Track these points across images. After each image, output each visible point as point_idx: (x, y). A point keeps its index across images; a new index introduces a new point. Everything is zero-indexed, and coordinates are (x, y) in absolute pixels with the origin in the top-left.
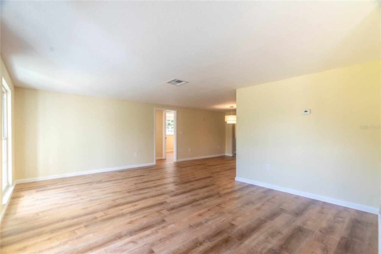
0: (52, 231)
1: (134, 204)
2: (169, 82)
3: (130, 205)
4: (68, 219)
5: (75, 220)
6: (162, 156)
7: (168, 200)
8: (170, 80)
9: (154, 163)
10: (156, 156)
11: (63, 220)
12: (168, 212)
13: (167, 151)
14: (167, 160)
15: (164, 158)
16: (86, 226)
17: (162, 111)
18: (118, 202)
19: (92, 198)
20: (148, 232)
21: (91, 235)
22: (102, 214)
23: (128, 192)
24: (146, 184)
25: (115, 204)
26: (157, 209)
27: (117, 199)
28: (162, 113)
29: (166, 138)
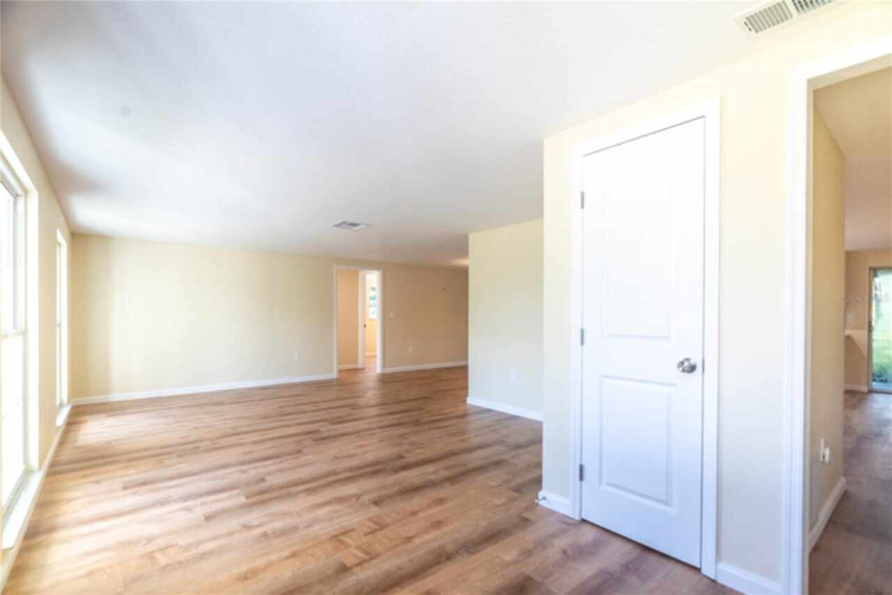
0: (129, 460)
1: (263, 433)
2: (337, 226)
3: (257, 434)
4: (155, 448)
5: (166, 450)
6: (356, 362)
7: (323, 429)
8: (337, 223)
9: (334, 375)
10: (339, 363)
11: (146, 450)
12: (313, 443)
13: (367, 354)
14: (366, 371)
15: (360, 365)
16: (179, 456)
17: (356, 273)
18: (240, 430)
19: (199, 425)
20: (267, 463)
21: (183, 465)
22: (209, 443)
23: (263, 418)
24: (301, 407)
25: (234, 432)
26: (298, 438)
27: (239, 427)
28: (357, 275)
29: (365, 326)
